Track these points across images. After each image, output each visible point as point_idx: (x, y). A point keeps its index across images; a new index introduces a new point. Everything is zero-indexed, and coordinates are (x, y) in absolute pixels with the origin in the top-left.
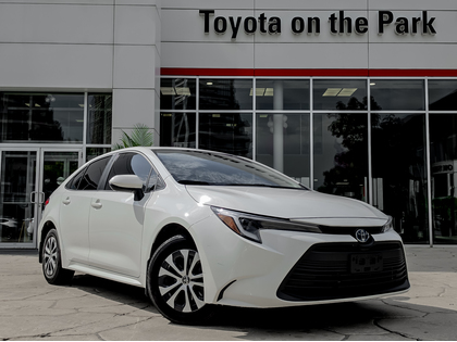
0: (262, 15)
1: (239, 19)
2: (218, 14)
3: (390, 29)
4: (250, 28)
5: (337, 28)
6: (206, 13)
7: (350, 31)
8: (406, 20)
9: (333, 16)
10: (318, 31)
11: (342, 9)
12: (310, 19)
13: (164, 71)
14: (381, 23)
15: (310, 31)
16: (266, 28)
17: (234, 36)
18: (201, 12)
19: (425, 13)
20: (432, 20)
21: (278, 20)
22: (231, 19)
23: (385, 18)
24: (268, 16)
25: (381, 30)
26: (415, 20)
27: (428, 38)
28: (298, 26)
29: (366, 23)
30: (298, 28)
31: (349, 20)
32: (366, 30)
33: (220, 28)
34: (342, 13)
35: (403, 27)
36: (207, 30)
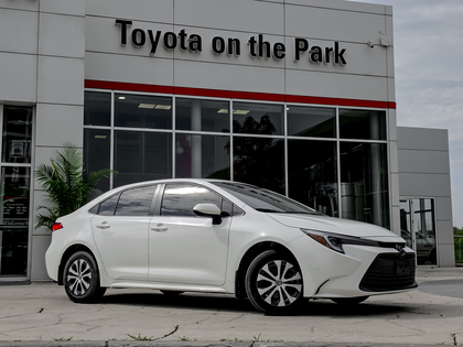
0: (183, 31)
1: (159, 33)
2: (135, 26)
3: (305, 57)
4: (170, 44)
5: (256, 51)
6: (123, 24)
7: (268, 56)
8: (320, 49)
9: (252, 38)
10: (238, 53)
11: (261, 32)
12: (230, 40)
13: (88, 83)
14: (298, 50)
15: (230, 52)
16: (187, 45)
17: (153, 51)
18: (118, 21)
19: (337, 44)
20: (343, 51)
21: (199, 37)
22: (150, 32)
23: (301, 45)
24: (189, 33)
25: (297, 58)
26: (328, 50)
27: (338, 69)
28: (219, 46)
29: (284, 49)
30: (218, 48)
31: (268, 44)
32: (283, 56)
33: (138, 40)
34: (261, 37)
35: (316, 56)
36: (124, 41)
